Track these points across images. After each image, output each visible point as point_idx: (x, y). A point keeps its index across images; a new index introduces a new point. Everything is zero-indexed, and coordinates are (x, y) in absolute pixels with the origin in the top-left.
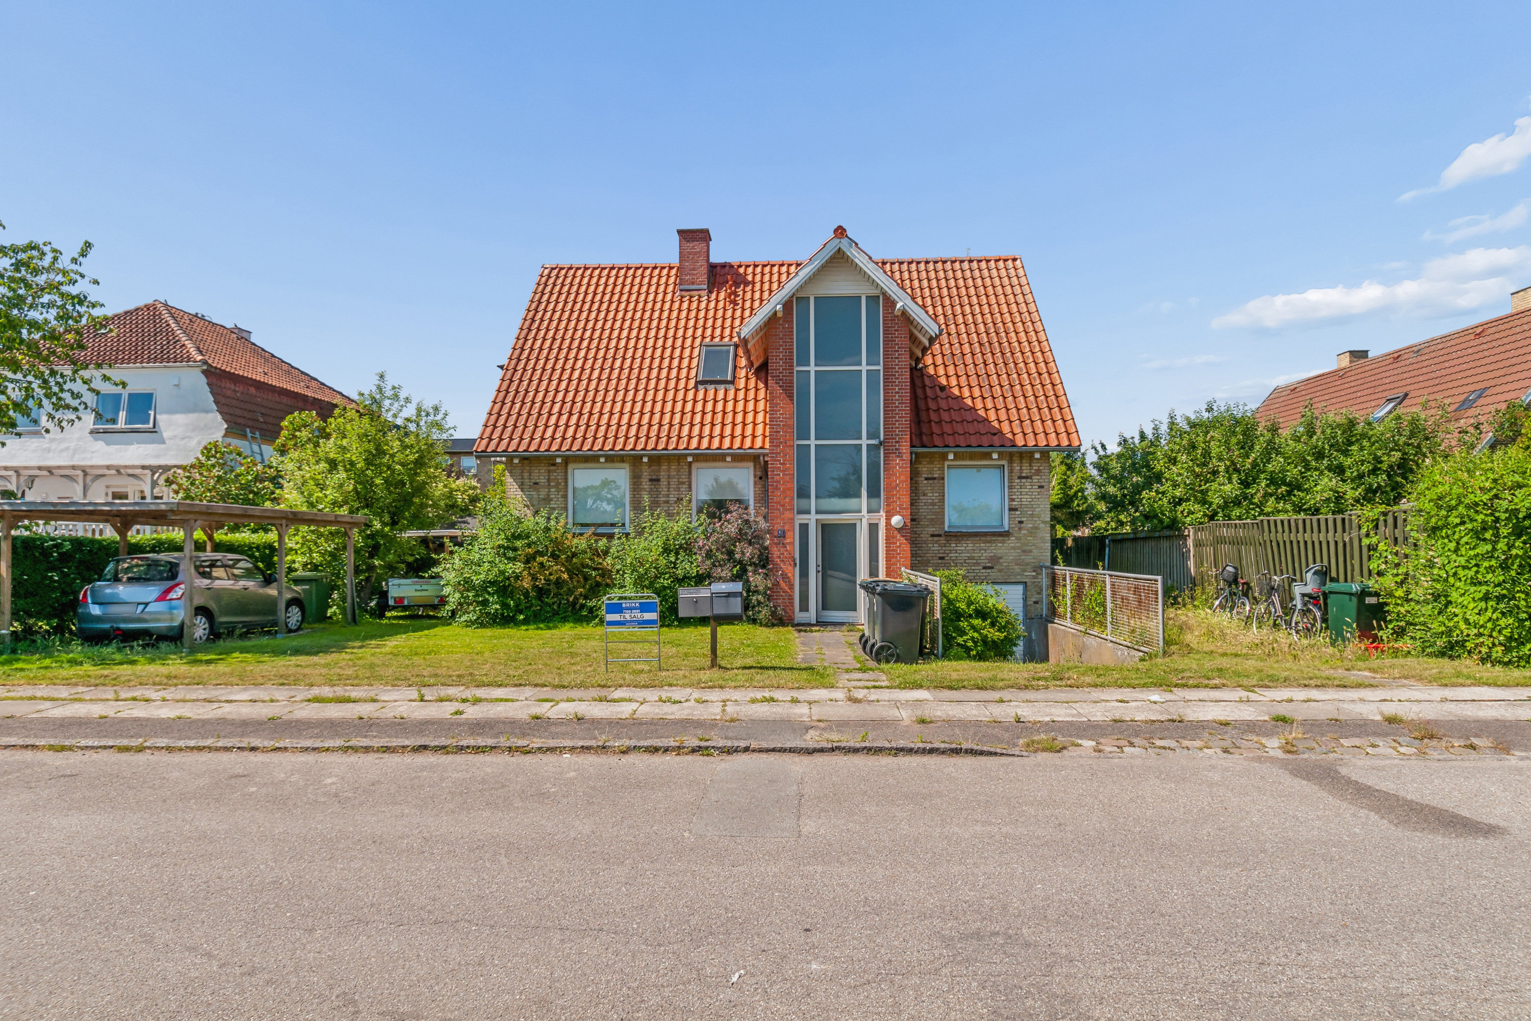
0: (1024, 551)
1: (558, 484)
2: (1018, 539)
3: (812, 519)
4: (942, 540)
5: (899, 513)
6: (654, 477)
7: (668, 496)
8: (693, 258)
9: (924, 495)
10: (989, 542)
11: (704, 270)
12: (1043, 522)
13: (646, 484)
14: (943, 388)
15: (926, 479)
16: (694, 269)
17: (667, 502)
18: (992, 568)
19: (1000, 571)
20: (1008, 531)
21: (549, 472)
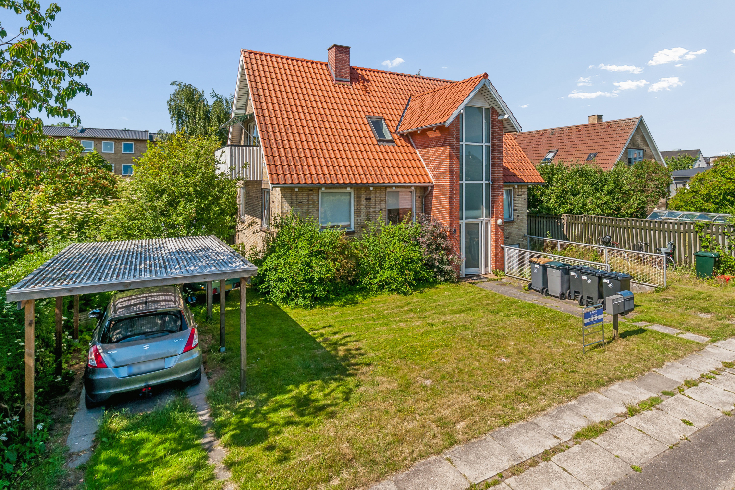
0: (519, 229)
1: (313, 202)
2: (517, 224)
3: (464, 222)
5: (500, 218)
6: (368, 197)
7: (375, 208)
8: (342, 62)
10: (508, 226)
11: (348, 70)
12: (525, 215)
16: (343, 69)
17: (374, 212)
18: (508, 238)
19: (511, 239)
20: (514, 220)
21: (309, 195)
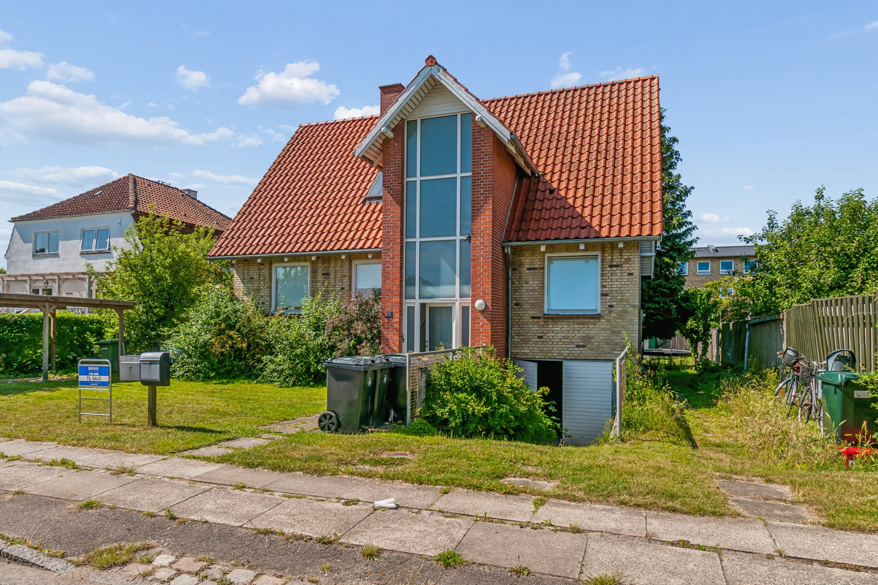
0: (614, 332)
2: (609, 321)
3: (416, 303)
4: (541, 322)
5: (482, 298)
6: (326, 272)
7: (335, 286)
9: (526, 283)
10: (583, 324)
12: (632, 306)
13: (320, 278)
14: (552, 191)
15: (528, 269)
17: (334, 291)
18: (584, 346)
19: (591, 349)
20: (600, 314)
21: (260, 269)
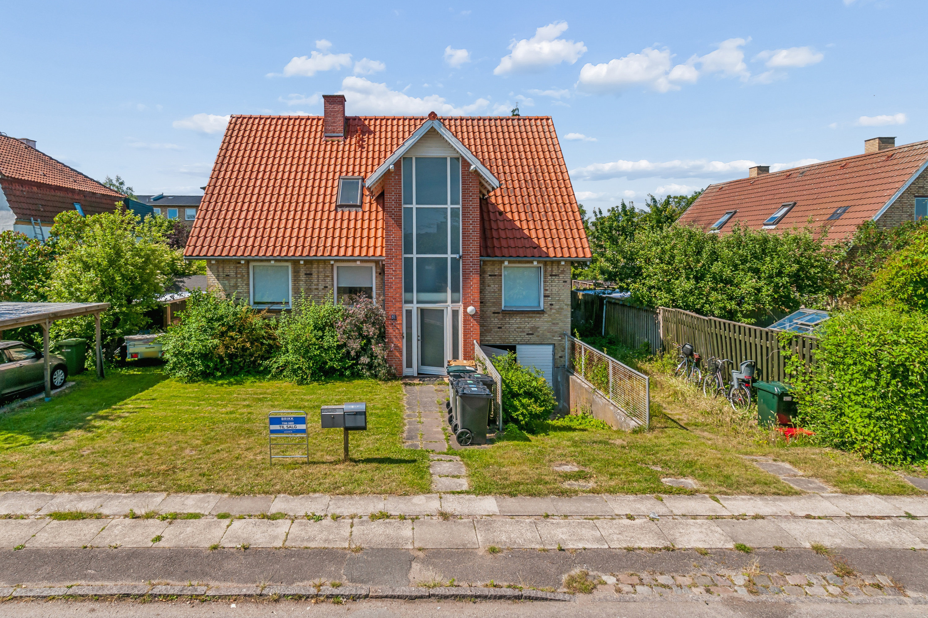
0: (554, 324)
1: (243, 276)
2: (550, 315)
3: (414, 307)
4: (500, 316)
5: (472, 305)
6: (308, 273)
7: (318, 285)
8: (333, 115)
9: (489, 286)
10: (531, 317)
11: (341, 122)
12: (566, 305)
13: (303, 277)
14: (501, 213)
15: (490, 275)
16: (334, 122)
17: (317, 289)
18: (532, 334)
19: (538, 336)
20: (543, 311)
21: (237, 268)
